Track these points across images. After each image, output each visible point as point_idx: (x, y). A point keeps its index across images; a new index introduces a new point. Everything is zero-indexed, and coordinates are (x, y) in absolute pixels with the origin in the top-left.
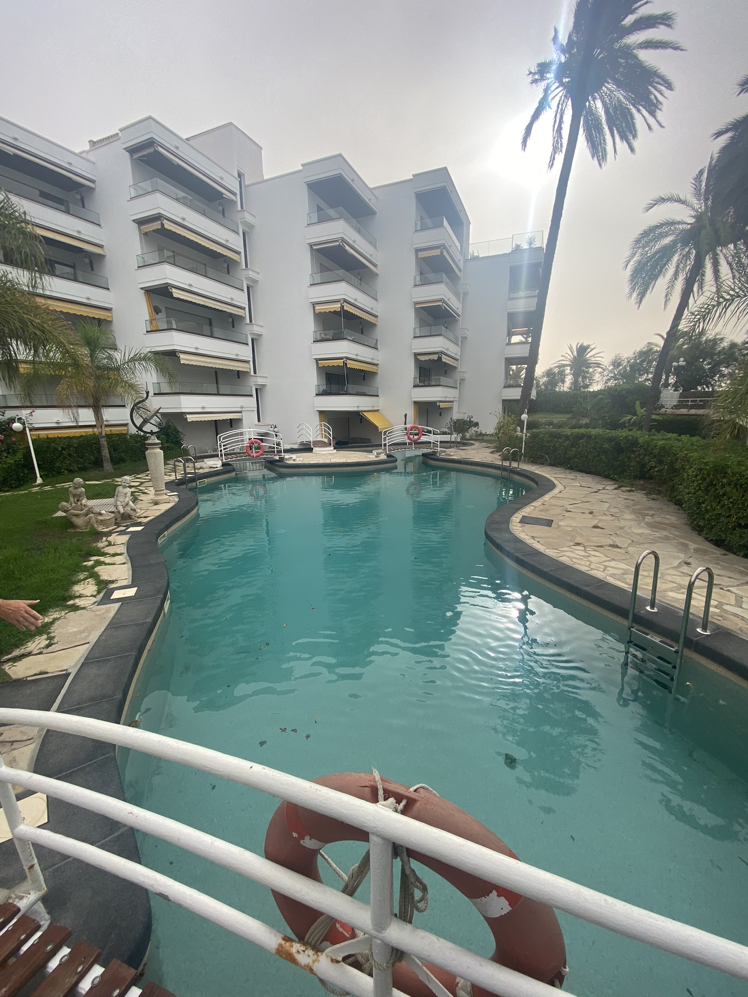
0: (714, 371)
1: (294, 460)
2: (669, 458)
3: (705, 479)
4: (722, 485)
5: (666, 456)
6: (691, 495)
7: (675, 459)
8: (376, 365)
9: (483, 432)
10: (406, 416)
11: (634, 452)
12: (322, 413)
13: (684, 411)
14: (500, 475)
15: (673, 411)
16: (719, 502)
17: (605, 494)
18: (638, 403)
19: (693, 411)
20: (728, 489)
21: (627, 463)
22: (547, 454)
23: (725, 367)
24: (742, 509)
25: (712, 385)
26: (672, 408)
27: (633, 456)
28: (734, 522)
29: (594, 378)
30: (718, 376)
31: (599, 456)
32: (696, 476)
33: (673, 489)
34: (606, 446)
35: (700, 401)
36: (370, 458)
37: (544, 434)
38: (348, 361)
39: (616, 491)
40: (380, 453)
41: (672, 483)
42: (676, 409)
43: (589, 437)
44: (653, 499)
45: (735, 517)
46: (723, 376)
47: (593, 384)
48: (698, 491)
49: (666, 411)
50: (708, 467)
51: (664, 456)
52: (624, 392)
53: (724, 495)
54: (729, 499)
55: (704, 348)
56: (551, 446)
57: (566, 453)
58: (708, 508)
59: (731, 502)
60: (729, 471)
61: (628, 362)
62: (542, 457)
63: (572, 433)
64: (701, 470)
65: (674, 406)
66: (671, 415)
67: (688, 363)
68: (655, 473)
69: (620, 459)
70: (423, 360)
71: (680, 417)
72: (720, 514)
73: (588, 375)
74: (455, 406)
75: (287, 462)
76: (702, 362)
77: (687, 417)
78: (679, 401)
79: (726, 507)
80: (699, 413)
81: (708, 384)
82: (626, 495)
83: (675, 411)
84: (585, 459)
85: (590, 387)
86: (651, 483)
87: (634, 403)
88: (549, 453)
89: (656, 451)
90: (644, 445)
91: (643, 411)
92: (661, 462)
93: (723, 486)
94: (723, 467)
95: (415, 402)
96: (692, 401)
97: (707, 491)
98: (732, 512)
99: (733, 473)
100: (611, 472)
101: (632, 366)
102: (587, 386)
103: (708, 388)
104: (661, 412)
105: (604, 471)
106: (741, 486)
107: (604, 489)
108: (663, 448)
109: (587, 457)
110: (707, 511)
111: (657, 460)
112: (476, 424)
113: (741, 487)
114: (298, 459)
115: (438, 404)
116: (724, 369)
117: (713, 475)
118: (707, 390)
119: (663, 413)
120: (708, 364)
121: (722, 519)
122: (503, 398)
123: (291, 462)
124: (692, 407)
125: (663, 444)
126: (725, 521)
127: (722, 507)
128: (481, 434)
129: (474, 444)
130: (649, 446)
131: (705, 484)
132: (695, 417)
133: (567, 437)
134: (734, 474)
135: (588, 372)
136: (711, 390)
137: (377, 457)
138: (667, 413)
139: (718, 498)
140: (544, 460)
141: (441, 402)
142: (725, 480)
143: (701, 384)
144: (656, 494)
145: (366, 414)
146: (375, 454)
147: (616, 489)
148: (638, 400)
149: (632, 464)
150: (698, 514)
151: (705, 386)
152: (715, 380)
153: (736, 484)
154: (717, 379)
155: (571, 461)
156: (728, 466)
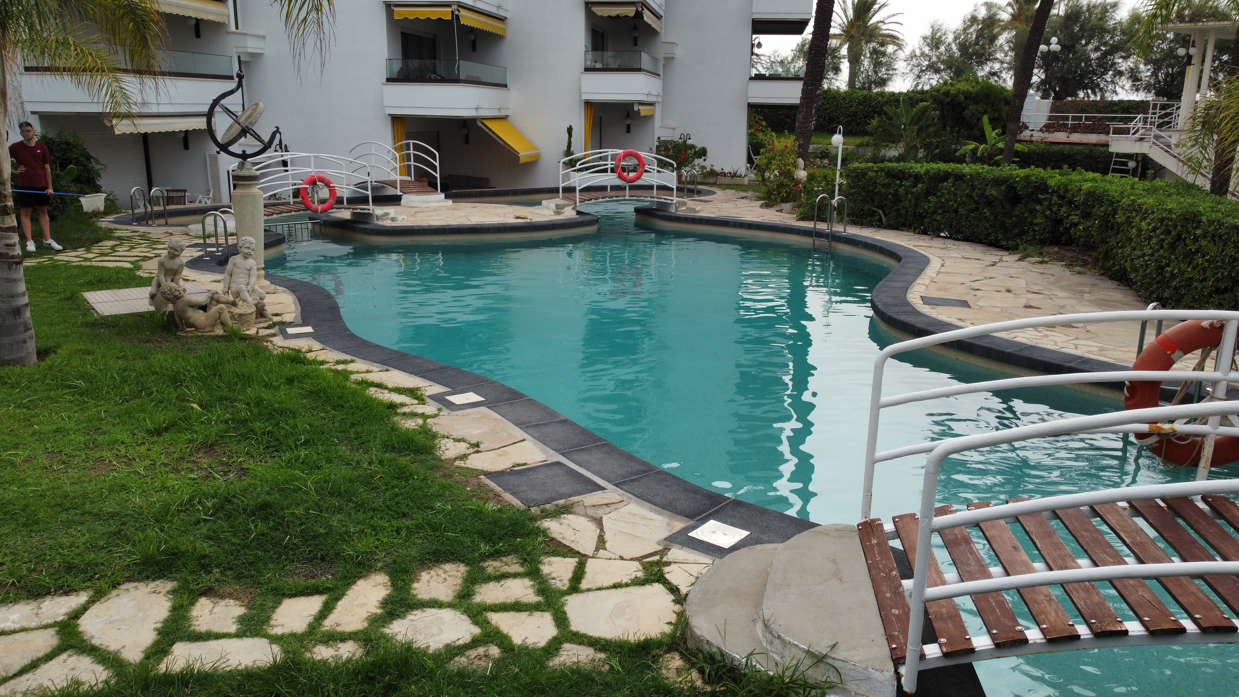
0: (1105, 65)
1: (393, 219)
2: (1102, 209)
3: (1169, 232)
4: (1194, 238)
5: (1097, 206)
6: (1146, 258)
7: (1113, 210)
8: (502, 19)
9: (718, 169)
10: (570, 130)
11: (1039, 202)
12: (397, 120)
13: (1061, 136)
14: (811, 247)
15: (1043, 135)
16: (1190, 263)
17: (1008, 267)
18: (985, 118)
19: (1076, 137)
20: (1204, 243)
21: (1029, 220)
22: (881, 207)
23: (1122, 57)
24: (1221, 267)
25: (1101, 90)
26: (1041, 130)
27: (1038, 207)
28: (1211, 286)
29: (896, 67)
30: (1110, 73)
31: (977, 209)
32: (1154, 230)
33: (1107, 255)
34: (993, 192)
35: (1087, 118)
36: (544, 216)
37: (877, 172)
38: (463, 13)
39: (1022, 264)
40: (563, 207)
41: (1105, 247)
42: (1049, 132)
43: (959, 177)
44: (1079, 273)
45: (1212, 280)
46: (1120, 73)
47: (894, 78)
48: (1158, 250)
49: (1032, 136)
50: (1174, 216)
51: (1093, 206)
52: (962, 97)
53: (1197, 251)
54: (1204, 256)
55: (1089, 19)
56: (891, 194)
57: (916, 206)
58: (1176, 271)
59: (1207, 261)
60: (1204, 219)
61: (956, 38)
62: (873, 214)
63: (928, 171)
64: (1162, 220)
65: (1045, 126)
66: (1042, 142)
67: (1063, 47)
68: (1078, 233)
69: (1017, 213)
70: (606, 14)
71: (1055, 148)
72: (1191, 278)
73: (884, 60)
74: (658, 111)
75: (380, 223)
76: (1084, 46)
77: (1068, 147)
78: (1050, 118)
79: (1200, 267)
80: (1085, 141)
81: (1094, 87)
82: (1040, 268)
83: (1046, 135)
84: (953, 215)
85: (890, 83)
86: (1070, 250)
87: (980, 119)
88: (885, 206)
89: (1080, 199)
90: (1059, 188)
91: (994, 134)
92: (1087, 216)
93: (1196, 239)
94: (1195, 215)
95: (589, 104)
96: (1074, 118)
97: (1173, 247)
98: (1208, 274)
99: (1209, 221)
100: (1000, 237)
101: (963, 47)
102: (883, 82)
103: (1095, 94)
104: (1022, 138)
105: (989, 235)
106: (1220, 237)
107: (1001, 260)
108: (1091, 194)
109: (956, 211)
110: (1173, 276)
111: (1082, 212)
112: (703, 153)
113: (1221, 239)
114: (400, 218)
115: (636, 108)
116: (1120, 61)
117: (1182, 226)
118: (1092, 98)
119: (1028, 139)
120: (1097, 49)
121: (1195, 284)
122: (751, 101)
123: (388, 223)
124: (1075, 129)
125: (1091, 187)
126: (1200, 287)
127: (1194, 268)
128: (713, 173)
129: (714, 193)
130: (1067, 191)
131: (1169, 239)
132: (1081, 148)
133: (917, 178)
134: (1211, 223)
135: (884, 54)
136: (1099, 98)
137: (558, 213)
138: (1034, 139)
139: (1189, 256)
140: (877, 218)
141: (641, 103)
142: (1198, 232)
143: (1085, 87)
144: (1080, 266)
145: (490, 124)
146: (553, 206)
147: (1019, 260)
148: (985, 112)
149: (1038, 220)
150: (1159, 282)
151: (1090, 91)
152: (1106, 81)
153: (1214, 236)
154: (1109, 80)
155: (927, 220)
156: (1201, 214)
